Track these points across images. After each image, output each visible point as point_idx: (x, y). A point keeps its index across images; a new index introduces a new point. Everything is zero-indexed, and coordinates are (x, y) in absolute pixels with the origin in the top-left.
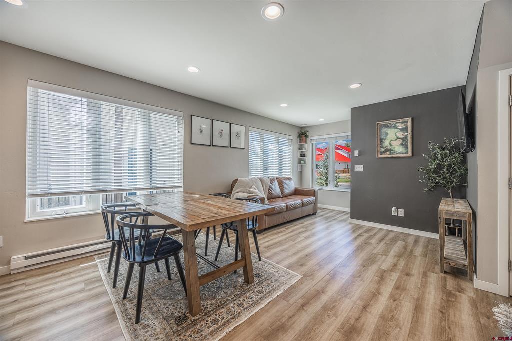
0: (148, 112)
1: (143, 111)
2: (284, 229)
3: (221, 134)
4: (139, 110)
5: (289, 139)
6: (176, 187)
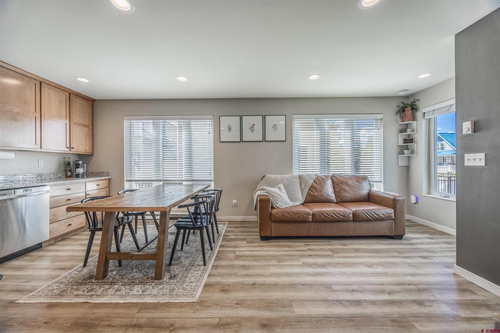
2: (303, 244)
3: (252, 128)
4: (183, 121)
5: (377, 119)
6: (208, 181)
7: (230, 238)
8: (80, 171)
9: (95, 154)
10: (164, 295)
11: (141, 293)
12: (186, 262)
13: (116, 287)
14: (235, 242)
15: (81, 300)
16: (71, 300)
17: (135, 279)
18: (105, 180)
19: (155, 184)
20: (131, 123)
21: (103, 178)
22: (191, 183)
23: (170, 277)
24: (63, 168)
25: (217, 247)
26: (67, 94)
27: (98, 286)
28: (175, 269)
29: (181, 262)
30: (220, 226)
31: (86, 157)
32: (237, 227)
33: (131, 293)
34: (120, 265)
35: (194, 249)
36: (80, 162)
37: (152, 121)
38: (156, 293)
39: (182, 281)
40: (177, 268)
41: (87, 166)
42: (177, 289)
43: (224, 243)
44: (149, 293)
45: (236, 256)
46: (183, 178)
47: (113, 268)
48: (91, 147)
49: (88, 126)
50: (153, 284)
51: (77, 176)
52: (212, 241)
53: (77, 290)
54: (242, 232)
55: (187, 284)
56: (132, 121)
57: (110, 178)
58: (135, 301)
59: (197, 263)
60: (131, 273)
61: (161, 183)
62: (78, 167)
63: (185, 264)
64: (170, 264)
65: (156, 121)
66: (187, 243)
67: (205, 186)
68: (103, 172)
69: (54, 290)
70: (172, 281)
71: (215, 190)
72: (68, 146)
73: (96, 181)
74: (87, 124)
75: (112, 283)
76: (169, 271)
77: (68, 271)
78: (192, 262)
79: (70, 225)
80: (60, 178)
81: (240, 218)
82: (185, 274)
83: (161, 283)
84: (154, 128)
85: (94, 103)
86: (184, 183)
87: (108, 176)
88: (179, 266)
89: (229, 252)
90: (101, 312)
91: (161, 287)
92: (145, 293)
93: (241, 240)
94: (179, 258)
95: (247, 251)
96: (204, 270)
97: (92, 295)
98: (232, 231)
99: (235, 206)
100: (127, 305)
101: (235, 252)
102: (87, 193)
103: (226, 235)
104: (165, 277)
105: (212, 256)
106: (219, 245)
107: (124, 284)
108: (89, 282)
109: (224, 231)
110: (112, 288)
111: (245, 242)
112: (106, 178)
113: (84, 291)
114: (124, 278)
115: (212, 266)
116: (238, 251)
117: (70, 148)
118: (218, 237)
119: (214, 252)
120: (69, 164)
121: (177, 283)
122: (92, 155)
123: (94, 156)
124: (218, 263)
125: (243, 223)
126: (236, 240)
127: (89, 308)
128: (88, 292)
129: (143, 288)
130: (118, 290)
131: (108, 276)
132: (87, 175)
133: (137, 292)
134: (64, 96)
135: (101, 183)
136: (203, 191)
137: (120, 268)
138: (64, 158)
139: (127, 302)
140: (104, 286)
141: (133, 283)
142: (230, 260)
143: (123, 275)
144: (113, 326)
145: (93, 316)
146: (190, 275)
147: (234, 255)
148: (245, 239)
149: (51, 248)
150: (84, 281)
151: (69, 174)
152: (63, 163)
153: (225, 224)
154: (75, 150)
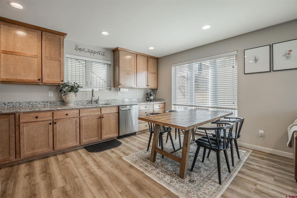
0: (214, 60)
1: (211, 60)
3: (288, 56)
6: (232, 109)
7: (253, 167)
8: (152, 98)
9: (158, 88)
10: (182, 192)
11: (169, 182)
12: (205, 174)
13: (158, 170)
14: (257, 174)
15: (142, 170)
16: (138, 168)
17: (168, 170)
18: (163, 103)
19: (189, 108)
20: (176, 68)
21: (162, 102)
22: (216, 109)
23: (190, 180)
24: (145, 96)
25: (235, 172)
26: (147, 58)
27: (150, 165)
28: (195, 176)
29: (200, 172)
30: (242, 152)
31: (154, 90)
32: (262, 158)
33: (164, 178)
34: (163, 157)
35: (213, 165)
36: (152, 93)
37: (188, 65)
38: (178, 187)
39: (197, 188)
40: (197, 175)
41: (155, 95)
42: (192, 193)
43: (244, 170)
44: (174, 185)
45: (256, 189)
46: (210, 105)
47: (159, 157)
48: (156, 85)
49: (155, 73)
50: (178, 180)
51: (151, 100)
52: (231, 164)
53: (142, 163)
54: (270, 166)
55: (201, 193)
56: (177, 67)
57: (165, 103)
58: (164, 185)
59: (213, 178)
60: (167, 165)
61: (193, 108)
62: (151, 96)
63: (203, 175)
64: (192, 170)
65: (190, 64)
66: (208, 157)
67: (227, 114)
68: (162, 99)
69: (134, 158)
70: (190, 184)
71: (237, 118)
72: (147, 85)
73: (159, 103)
74: (155, 72)
75: (157, 167)
76: (190, 175)
77: (141, 150)
78: (209, 176)
79: (146, 126)
80: (144, 101)
81: (269, 150)
82: (202, 184)
83: (183, 182)
84: (190, 69)
85: (158, 60)
86: (210, 109)
87: (164, 101)
88: (198, 174)
89: (249, 182)
90: (148, 182)
91: (182, 184)
92: (171, 184)
93: (266, 174)
94: (200, 168)
95: (273, 190)
96: (218, 187)
97: (146, 170)
98: (256, 161)
99: (261, 136)
100: (160, 186)
101: (256, 185)
102: (154, 110)
103: (247, 163)
104: (186, 178)
105: (228, 177)
106: (238, 170)
107: (162, 170)
108: (147, 161)
109: (246, 158)
110: (156, 170)
111: (272, 179)
112: (163, 102)
113: (144, 165)
114: (163, 167)
115: (228, 188)
116: (261, 185)
117: (148, 86)
118: (238, 162)
119: (232, 175)
120: (148, 94)
121: (194, 188)
122: (157, 89)
123: (158, 90)
124: (233, 188)
125: (271, 156)
126: (259, 171)
127: (143, 176)
128: (145, 167)
129: (171, 179)
130: (158, 173)
131: (156, 162)
132: (155, 100)
133: (167, 180)
134: (145, 59)
135: (160, 104)
136: (225, 118)
137: (162, 159)
138: (146, 91)
139: (160, 184)
140: (153, 167)
141: (166, 172)
142: (249, 191)
143: (163, 165)
144: (150, 196)
145: (144, 183)
146: (205, 186)
147: (254, 187)
148: (273, 176)
149: (139, 136)
150: (145, 159)
151: (148, 99)
152: (146, 94)
153: (248, 151)
154: (150, 86)
